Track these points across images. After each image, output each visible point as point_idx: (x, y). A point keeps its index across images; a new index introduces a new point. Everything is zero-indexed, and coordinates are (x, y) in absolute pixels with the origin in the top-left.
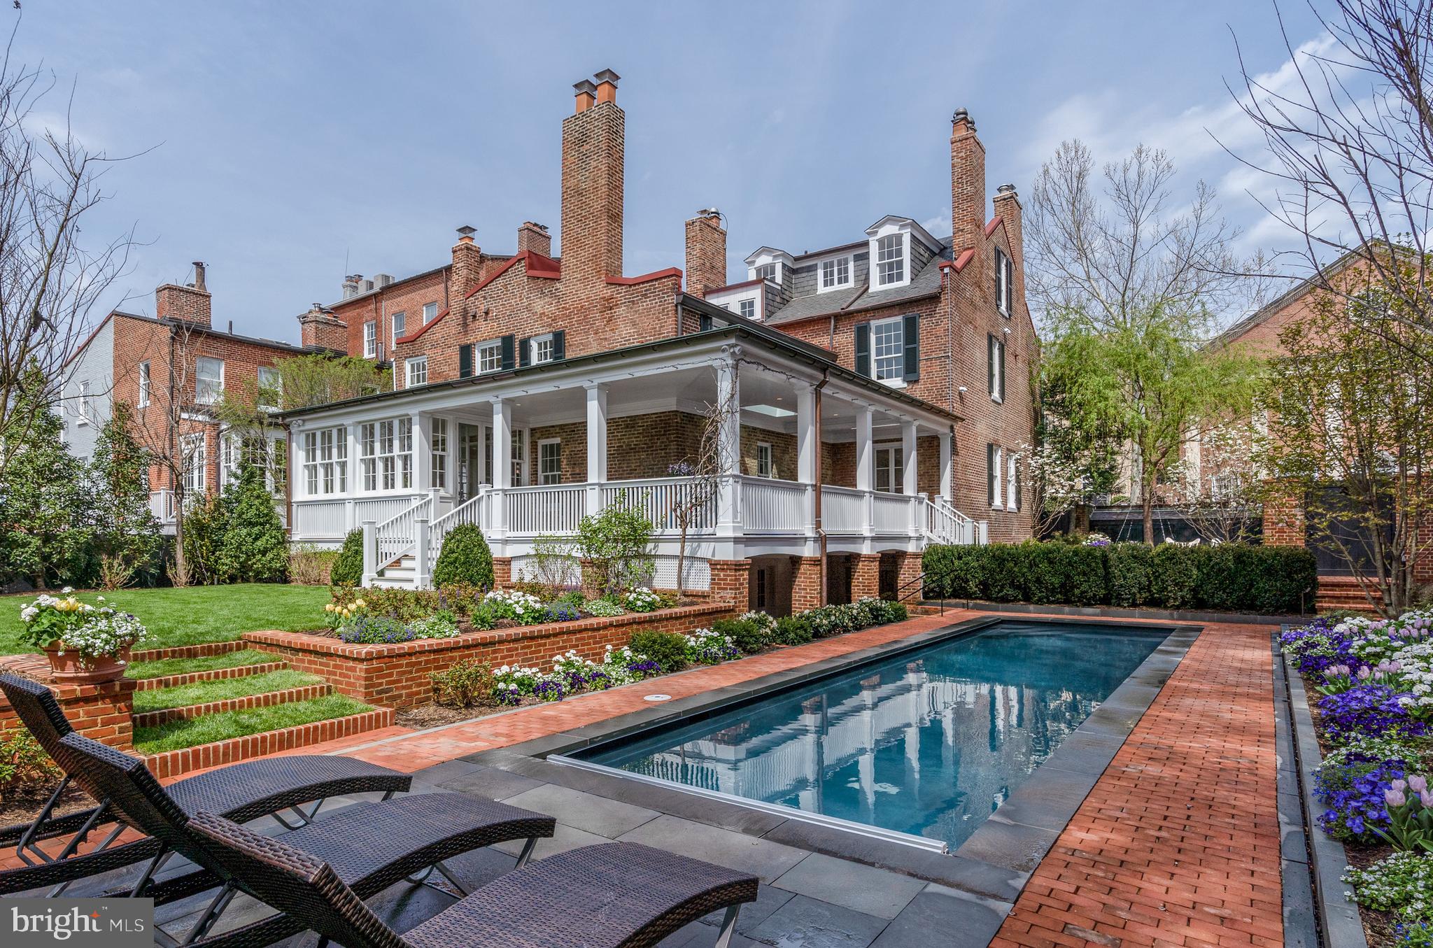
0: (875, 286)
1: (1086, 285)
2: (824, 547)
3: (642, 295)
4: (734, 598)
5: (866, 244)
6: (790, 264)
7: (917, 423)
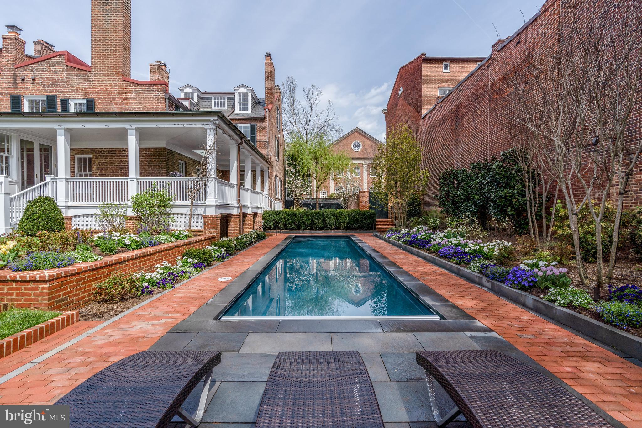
0: (237, 111)
1: (295, 126)
2: (241, 210)
3: (146, 91)
4: (216, 232)
5: (233, 94)
6: (200, 95)
7: (261, 164)
